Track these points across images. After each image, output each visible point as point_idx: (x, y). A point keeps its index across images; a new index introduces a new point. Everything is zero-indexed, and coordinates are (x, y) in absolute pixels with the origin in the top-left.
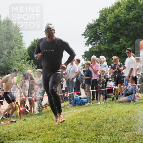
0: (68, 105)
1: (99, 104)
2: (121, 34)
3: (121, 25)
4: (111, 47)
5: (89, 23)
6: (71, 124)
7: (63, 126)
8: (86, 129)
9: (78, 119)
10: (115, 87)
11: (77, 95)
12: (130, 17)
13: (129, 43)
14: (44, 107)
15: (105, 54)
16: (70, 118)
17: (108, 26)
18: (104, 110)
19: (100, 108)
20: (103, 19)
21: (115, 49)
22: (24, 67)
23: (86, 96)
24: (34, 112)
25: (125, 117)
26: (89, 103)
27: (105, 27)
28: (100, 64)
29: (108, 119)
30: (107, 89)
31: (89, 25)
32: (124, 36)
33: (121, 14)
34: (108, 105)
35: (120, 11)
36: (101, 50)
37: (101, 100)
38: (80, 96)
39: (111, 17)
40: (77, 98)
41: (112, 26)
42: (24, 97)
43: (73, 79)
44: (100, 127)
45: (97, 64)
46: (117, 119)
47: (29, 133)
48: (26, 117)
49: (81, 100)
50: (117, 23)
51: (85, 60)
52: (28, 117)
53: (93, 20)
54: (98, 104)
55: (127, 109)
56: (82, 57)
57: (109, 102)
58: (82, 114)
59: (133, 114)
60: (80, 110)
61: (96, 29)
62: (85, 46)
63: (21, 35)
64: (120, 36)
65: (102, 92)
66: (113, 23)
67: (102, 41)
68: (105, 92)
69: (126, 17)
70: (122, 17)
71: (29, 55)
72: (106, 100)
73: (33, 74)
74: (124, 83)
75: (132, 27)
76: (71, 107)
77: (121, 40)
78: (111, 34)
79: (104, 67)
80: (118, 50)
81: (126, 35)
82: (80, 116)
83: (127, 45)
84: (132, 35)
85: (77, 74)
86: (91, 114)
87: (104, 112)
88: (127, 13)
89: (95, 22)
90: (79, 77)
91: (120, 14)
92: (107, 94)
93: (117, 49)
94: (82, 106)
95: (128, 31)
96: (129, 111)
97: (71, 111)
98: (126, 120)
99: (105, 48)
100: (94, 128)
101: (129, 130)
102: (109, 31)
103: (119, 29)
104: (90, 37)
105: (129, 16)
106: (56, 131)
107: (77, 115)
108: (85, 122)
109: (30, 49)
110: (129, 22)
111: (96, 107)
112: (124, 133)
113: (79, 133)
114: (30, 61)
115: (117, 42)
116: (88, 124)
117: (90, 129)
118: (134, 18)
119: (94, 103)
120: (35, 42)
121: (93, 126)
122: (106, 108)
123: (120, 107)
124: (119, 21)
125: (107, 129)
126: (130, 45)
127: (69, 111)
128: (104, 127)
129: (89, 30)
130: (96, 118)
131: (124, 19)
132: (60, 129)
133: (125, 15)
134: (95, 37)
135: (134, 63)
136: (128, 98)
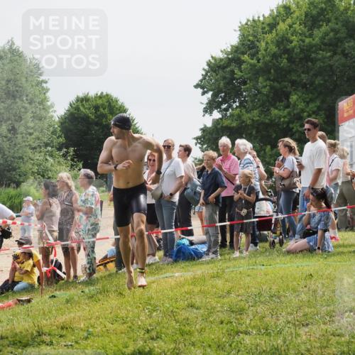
1: (236, 257)
3: (289, 60)
4: (269, 118)
5: (214, 56)
6: (168, 306)
7: (149, 312)
9: (184, 294)
10: (277, 215)
12: (314, 42)
13: (312, 106)
14: (101, 265)
15: (254, 132)
16: (166, 291)
17: (260, 64)
18: (249, 272)
20: (249, 46)
21: (277, 121)
22: (51, 166)
23: (204, 238)
24: (75, 277)
25: (301, 290)
27: (255, 66)
29: (260, 294)
30: (257, 219)
31: (213, 61)
32: (300, 88)
33: (292, 35)
34: (260, 259)
35: (290, 26)
36: (244, 124)
38: (190, 238)
39: (269, 41)
40: (182, 241)
41: (270, 64)
42: (52, 241)
43: (172, 195)
44: (240, 314)
46: (282, 293)
47: (62, 328)
48: (56, 290)
49: (193, 247)
50: (281, 57)
51: (203, 151)
52: (60, 290)
53: (222, 51)
54: (234, 256)
55: (306, 268)
56: (195, 141)
57: (262, 253)
58: (195, 281)
59: (320, 281)
60: (190, 271)
62: (204, 115)
63: (44, 85)
64: (289, 89)
66: (274, 56)
67: (245, 101)
69: (304, 42)
70: (296, 43)
71: (63, 136)
75: (322, 64)
76: (168, 264)
77: (294, 98)
78: (268, 83)
80: (284, 121)
81: (304, 86)
82: (191, 287)
83: (308, 112)
84: (320, 85)
85: (181, 182)
86: (217, 281)
87: (248, 276)
88: (308, 31)
89: (227, 53)
90: (189, 191)
91: (289, 35)
92: (258, 233)
93: (282, 119)
94: (195, 262)
95: (310, 74)
96: (311, 275)
97: (168, 275)
98: (303, 296)
99: (253, 120)
100: (224, 317)
101: (311, 321)
102: (265, 77)
103: (290, 72)
104: (216, 91)
105: (311, 39)
106: (130, 324)
107: (180, 285)
108: (202, 302)
109: (67, 121)
110: (313, 52)
111: (228, 264)
112: (297, 328)
113: (187, 328)
114: (65, 150)
115: (283, 104)
116: (209, 307)
117: (215, 319)
118: (325, 44)
119: (224, 254)
120: (79, 103)
121: (222, 312)
122: (255, 267)
123: (289, 265)
124: (287, 51)
125: (256, 318)
126: (314, 113)
127: (162, 274)
128: (250, 313)
129: (214, 74)
130: (229, 292)
131: (299, 47)
132: (141, 318)
133: (303, 38)
134: (228, 91)
135: (323, 156)
136: (308, 243)
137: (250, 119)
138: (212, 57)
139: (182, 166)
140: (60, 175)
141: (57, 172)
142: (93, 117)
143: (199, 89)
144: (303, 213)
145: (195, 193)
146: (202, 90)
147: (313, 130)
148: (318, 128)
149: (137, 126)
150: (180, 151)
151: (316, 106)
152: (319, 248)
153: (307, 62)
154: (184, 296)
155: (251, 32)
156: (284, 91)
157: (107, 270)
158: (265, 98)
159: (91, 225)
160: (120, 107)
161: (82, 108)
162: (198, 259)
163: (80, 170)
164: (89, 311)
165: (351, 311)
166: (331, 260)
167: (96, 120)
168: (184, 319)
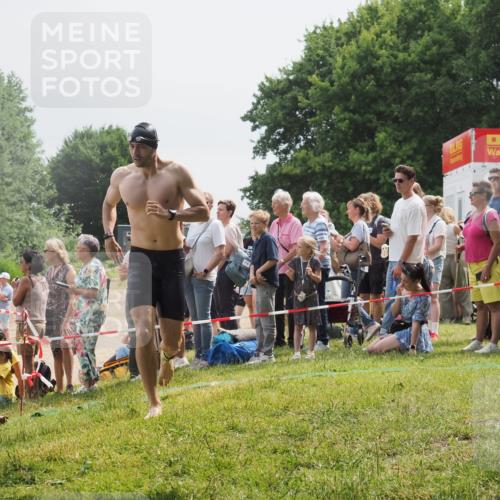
1: (298, 359)
2: (380, 115)
3: (379, 84)
4: (345, 163)
5: (268, 76)
6: (200, 428)
7: (173, 436)
8: (251, 447)
9: (222, 412)
10: (355, 300)
11: (222, 326)
12: (410, 59)
13: (407, 148)
14: (107, 370)
15: (325, 184)
16: (197, 407)
17: (335, 88)
18: (317, 382)
19: (301, 373)
20: (318, 62)
21: (356, 167)
22: (37, 229)
23: (253, 332)
24: (70, 386)
25: (387, 405)
26: (262, 357)
27: (326, 90)
29: (329, 412)
30: (327, 307)
31: (267, 84)
32: (390, 122)
33: (381, 48)
34: (331, 362)
35: (378, 36)
36: (309, 171)
38: (233, 332)
39: (347, 56)
40: (222, 337)
41: (349, 87)
43: (207, 272)
44: (300, 440)
45: (294, 218)
46: (360, 409)
47: (49, 459)
48: (42, 405)
49: (237, 344)
50: (365, 79)
52: (47, 405)
53: (280, 70)
54: (294, 357)
55: (394, 375)
56: (242, 194)
57: (333, 354)
58: (238, 393)
59: (414, 393)
60: (231, 379)
62: (254, 158)
63: (28, 114)
64: (374, 124)
65: (308, 317)
66: (354, 76)
67: (313, 140)
69: (396, 57)
70: (385, 59)
71: (54, 186)
73: (65, 254)
74: (385, 285)
75: (418, 90)
76: (201, 369)
77: (381, 136)
78: (347, 115)
79: (320, 231)
80: (366, 171)
81: (396, 120)
82: (233, 401)
83: (399, 157)
84: (417, 116)
85: (221, 254)
86: (270, 393)
87: (314, 385)
88: (402, 43)
89: (287, 73)
90: (231, 265)
91: (377, 47)
92: (329, 325)
93: (364, 168)
94: (239, 366)
95: (404, 104)
96: (401, 384)
97: (200, 384)
98: (389, 413)
99: (323, 166)
100: (279, 443)
101: (400, 449)
102: (342, 105)
103: (374, 100)
104: (272, 125)
105: (406, 54)
106: (145, 454)
107: (221, 399)
108: (247, 423)
109: (60, 165)
111: (286, 369)
112: (381, 459)
113: (227, 459)
114: (57, 207)
115: (366, 144)
116: (258, 430)
117: (265, 447)
118: (425, 62)
119: (281, 355)
120: (78, 141)
121: (276, 436)
122: (323, 374)
123: (371, 370)
124: (372, 71)
125: (323, 445)
126: (409, 157)
127: (192, 383)
128: (315, 438)
129: (269, 102)
130: (286, 409)
131: (391, 65)
132: (161, 445)
133: (395, 52)
134: (289, 126)
135: (420, 218)
136: (399, 339)
137: (319, 164)
138: (266, 78)
139: (223, 231)
140: (49, 242)
141: (45, 238)
142: (98, 161)
143: (248, 122)
144: (392, 298)
145: (240, 269)
146: (252, 124)
147: (406, 182)
148: (413, 179)
150: (220, 210)
151: (412, 148)
152: (413, 347)
153: (400, 86)
154: (223, 415)
155: (321, 44)
156: (368, 127)
157: (115, 376)
158: (341, 136)
159: (94, 314)
161: (81, 148)
162: (244, 362)
163: (78, 235)
164: (88, 435)
165: (455, 436)
166: (429, 363)
167: (102, 164)
168: (222, 447)
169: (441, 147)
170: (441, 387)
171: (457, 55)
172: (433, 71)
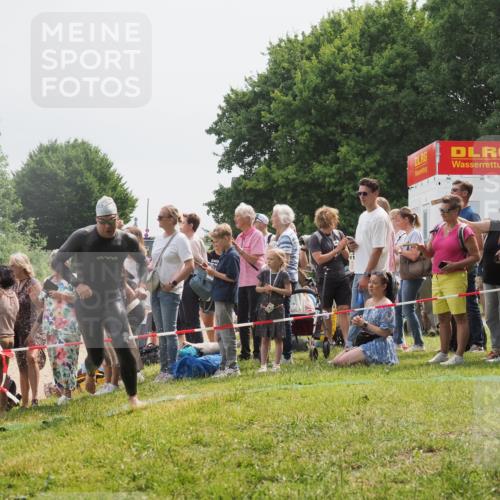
0: (154, 376)
3: (339, 96)
4: (310, 175)
5: (234, 88)
6: (164, 442)
7: (137, 450)
9: (186, 426)
12: (373, 72)
13: (370, 161)
15: (289, 197)
16: (162, 421)
17: (297, 103)
18: (281, 394)
19: (266, 386)
20: (283, 75)
21: (321, 180)
24: (35, 401)
25: (351, 417)
26: (228, 370)
27: (290, 104)
28: (269, 234)
29: (294, 425)
31: (233, 96)
32: (353, 135)
33: (343, 61)
34: (297, 375)
35: (339, 50)
36: (275, 186)
37: (273, 359)
38: (198, 345)
39: (309, 70)
40: (188, 350)
41: (311, 101)
43: (175, 283)
44: (265, 453)
45: (257, 231)
46: (324, 422)
47: (13, 475)
48: (7, 420)
49: (202, 358)
50: (326, 92)
51: (218, 222)
52: (12, 419)
54: (260, 371)
55: (360, 387)
56: (207, 208)
57: (299, 366)
58: (202, 407)
59: (379, 406)
60: (196, 392)
61: (259, 112)
62: (219, 172)
64: (338, 137)
66: (316, 90)
67: (278, 153)
68: (284, 331)
69: (359, 71)
70: (347, 72)
71: (20, 200)
72: (287, 357)
77: (343, 149)
78: (308, 127)
79: (283, 243)
80: (329, 182)
81: (360, 133)
82: (198, 415)
83: (363, 169)
84: (384, 128)
86: (235, 406)
87: (279, 398)
88: (366, 56)
89: (253, 85)
90: (195, 279)
91: (339, 60)
92: (293, 338)
93: (327, 180)
94: (204, 380)
95: (369, 116)
96: (366, 397)
97: (165, 398)
98: (354, 426)
99: (287, 179)
100: (242, 456)
101: (364, 461)
102: (303, 119)
103: (338, 113)
104: (237, 138)
105: (370, 67)
106: (108, 468)
107: (185, 412)
108: (211, 437)
109: (26, 179)
110: (372, 86)
111: (252, 383)
112: (345, 472)
113: (190, 474)
114: (23, 221)
115: (329, 157)
116: (222, 444)
117: (229, 461)
118: (389, 76)
119: (246, 369)
120: (43, 155)
121: (240, 450)
122: (289, 387)
123: (336, 383)
124: (335, 84)
125: (288, 458)
126: (372, 170)
127: (158, 397)
128: (280, 451)
129: (234, 115)
130: (251, 422)
131: (354, 79)
132: (125, 460)
133: (359, 66)
134: (253, 139)
135: (384, 231)
136: (364, 352)
137: (282, 177)
138: (232, 90)
142: (63, 175)
143: (213, 135)
145: (205, 282)
146: (217, 137)
147: (370, 194)
148: (377, 192)
149: (125, 187)
151: (375, 161)
153: (364, 99)
154: (188, 429)
155: (286, 57)
156: (331, 140)
158: (301, 148)
160: (102, 161)
161: (47, 162)
162: (209, 376)
163: (43, 249)
164: (52, 450)
165: (420, 448)
166: (394, 376)
167: (67, 178)
168: (186, 461)
169: (406, 159)
170: (406, 399)
171: (422, 67)
172: (396, 83)
